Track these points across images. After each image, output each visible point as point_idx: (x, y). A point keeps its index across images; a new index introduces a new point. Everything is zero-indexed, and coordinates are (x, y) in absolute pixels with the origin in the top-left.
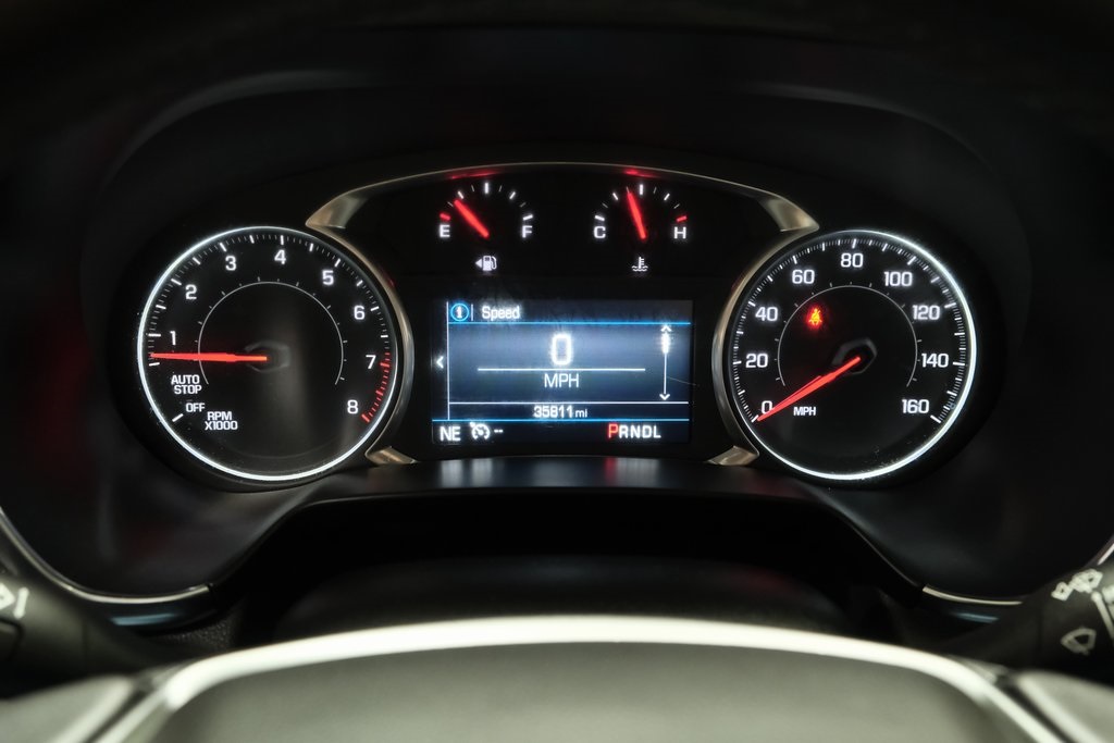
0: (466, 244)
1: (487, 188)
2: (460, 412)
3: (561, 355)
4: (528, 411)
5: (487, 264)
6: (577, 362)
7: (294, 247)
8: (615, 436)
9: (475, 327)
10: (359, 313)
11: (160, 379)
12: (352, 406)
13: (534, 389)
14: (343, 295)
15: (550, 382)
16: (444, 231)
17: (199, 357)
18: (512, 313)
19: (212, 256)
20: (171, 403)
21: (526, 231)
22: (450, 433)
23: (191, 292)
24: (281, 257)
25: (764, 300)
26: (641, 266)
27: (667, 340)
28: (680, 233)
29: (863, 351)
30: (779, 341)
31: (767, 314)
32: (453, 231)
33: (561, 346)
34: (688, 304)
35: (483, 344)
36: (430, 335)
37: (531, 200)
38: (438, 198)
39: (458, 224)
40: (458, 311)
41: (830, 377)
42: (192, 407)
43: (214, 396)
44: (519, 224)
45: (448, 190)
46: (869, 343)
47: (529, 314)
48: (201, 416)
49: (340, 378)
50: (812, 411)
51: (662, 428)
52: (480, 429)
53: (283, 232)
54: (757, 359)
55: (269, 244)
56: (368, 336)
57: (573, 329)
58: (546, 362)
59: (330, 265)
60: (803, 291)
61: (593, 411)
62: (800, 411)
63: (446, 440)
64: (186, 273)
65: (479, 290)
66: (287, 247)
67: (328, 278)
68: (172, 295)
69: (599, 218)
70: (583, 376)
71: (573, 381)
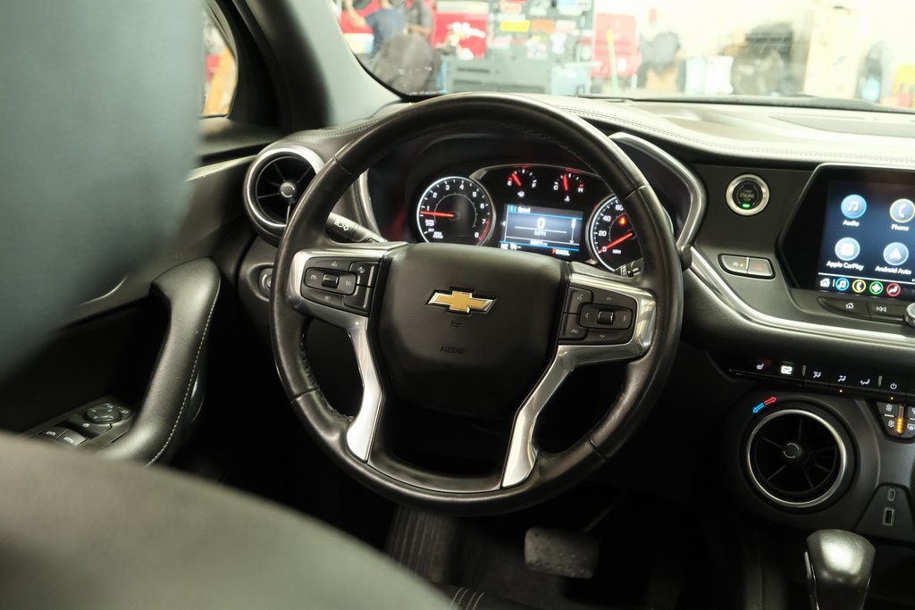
0: (515, 188)
1: (523, 171)
2: (508, 240)
3: (541, 225)
4: (528, 242)
5: (521, 194)
6: (546, 228)
7: (466, 184)
8: (555, 253)
9: (516, 214)
10: (482, 206)
11: (422, 221)
12: (477, 235)
13: (531, 235)
14: (478, 201)
15: (536, 234)
16: (509, 183)
17: (435, 214)
18: (526, 210)
19: (442, 185)
20: (425, 228)
21: (534, 185)
22: (504, 246)
23: (435, 195)
24: (462, 187)
25: (605, 213)
26: (567, 199)
27: (574, 222)
28: (581, 190)
29: (633, 232)
30: (610, 228)
31: (607, 218)
32: (512, 184)
33: (541, 222)
34: (582, 213)
35: (518, 219)
36: (501, 216)
37: (536, 176)
38: (508, 173)
39: (514, 182)
40: (511, 208)
41: (622, 239)
42: (430, 230)
43: (437, 228)
44: (532, 182)
45: (511, 170)
47: (531, 212)
48: (432, 233)
49: (474, 225)
50: (619, 252)
51: (570, 252)
52: (513, 246)
53: (463, 179)
54: (603, 233)
55: (459, 182)
56: (483, 213)
57: (546, 218)
58: (535, 227)
59: (475, 190)
60: (619, 212)
61: (549, 244)
62: (615, 251)
64: (435, 189)
65: (518, 202)
66: (464, 184)
67: (475, 194)
68: (429, 195)
69: (556, 183)
70: (547, 233)
71: (544, 234)
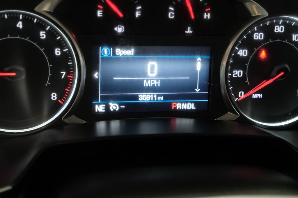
2: (104, 98)
3: (152, 72)
4: (137, 98)
5: (120, 29)
6: (160, 74)
7: (27, 20)
8: (175, 108)
9: (114, 59)
10: (58, 52)
12: (54, 96)
13: (139, 87)
15: (146, 84)
16: (99, 14)
18: (130, 52)
21: (138, 14)
22: (100, 108)
24: (20, 25)
25: (241, 47)
26: (189, 31)
28: (207, 16)
29: (285, 70)
30: (248, 65)
31: (242, 53)
32: (104, 13)
33: (153, 67)
34: (209, 48)
39: (107, 10)
40: (105, 51)
41: (271, 81)
44: (135, 10)
46: (287, 66)
47: (136, 53)
49: (48, 83)
50: (260, 96)
51: (196, 104)
52: (114, 106)
53: (22, 13)
54: (238, 73)
55: (15, 19)
56: (60, 63)
57: (157, 60)
58: (145, 75)
59: (44, 29)
60: (258, 42)
61: (166, 97)
62: (255, 96)
63: (98, 112)
66: (23, 20)
67: (43, 35)
69: (171, 9)
70: (162, 81)
71: (157, 83)
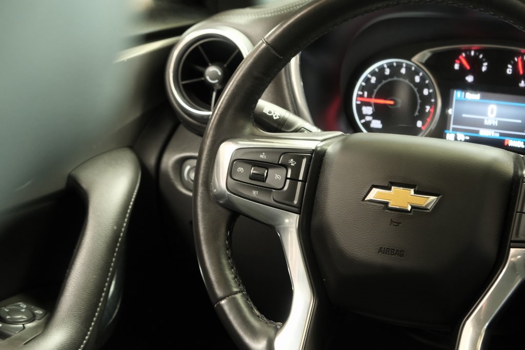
0: (463, 72)
1: (473, 53)
2: (454, 129)
3: (492, 113)
4: (477, 132)
5: (470, 79)
6: (498, 116)
7: (408, 68)
8: (508, 145)
9: (463, 101)
10: (426, 92)
11: (359, 108)
12: (420, 124)
13: (481, 124)
14: (421, 86)
15: (487, 123)
16: (457, 66)
17: (373, 101)
18: (473, 96)
19: (382, 69)
20: (362, 116)
21: (484, 69)
23: (373, 80)
24: (403, 71)
26: (522, 84)
32: (460, 67)
33: (492, 110)
35: (466, 107)
36: (447, 103)
37: (487, 58)
38: (455, 55)
39: (461, 65)
40: (458, 94)
42: (368, 118)
43: (375, 116)
44: (482, 65)
45: (459, 52)
47: (482, 98)
48: (369, 122)
49: (417, 113)
51: (524, 143)
53: (405, 62)
55: (400, 66)
56: (426, 100)
57: (498, 105)
58: (485, 114)
59: (418, 74)
61: (501, 135)
64: (373, 73)
65: (466, 87)
66: (406, 68)
67: (417, 79)
68: (367, 80)
69: (510, 66)
70: (499, 122)
71: (496, 123)
